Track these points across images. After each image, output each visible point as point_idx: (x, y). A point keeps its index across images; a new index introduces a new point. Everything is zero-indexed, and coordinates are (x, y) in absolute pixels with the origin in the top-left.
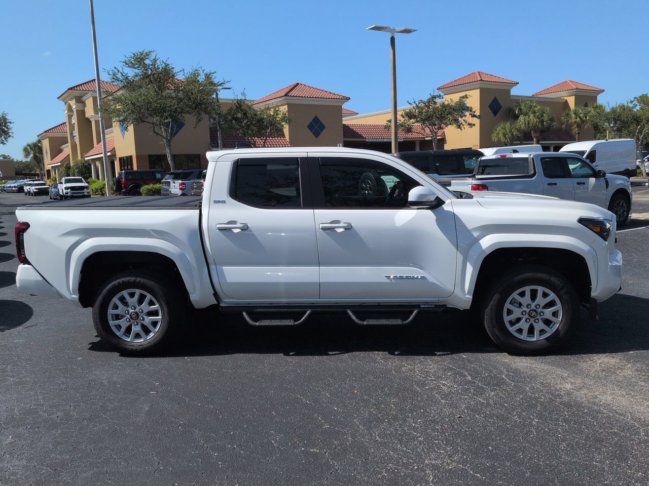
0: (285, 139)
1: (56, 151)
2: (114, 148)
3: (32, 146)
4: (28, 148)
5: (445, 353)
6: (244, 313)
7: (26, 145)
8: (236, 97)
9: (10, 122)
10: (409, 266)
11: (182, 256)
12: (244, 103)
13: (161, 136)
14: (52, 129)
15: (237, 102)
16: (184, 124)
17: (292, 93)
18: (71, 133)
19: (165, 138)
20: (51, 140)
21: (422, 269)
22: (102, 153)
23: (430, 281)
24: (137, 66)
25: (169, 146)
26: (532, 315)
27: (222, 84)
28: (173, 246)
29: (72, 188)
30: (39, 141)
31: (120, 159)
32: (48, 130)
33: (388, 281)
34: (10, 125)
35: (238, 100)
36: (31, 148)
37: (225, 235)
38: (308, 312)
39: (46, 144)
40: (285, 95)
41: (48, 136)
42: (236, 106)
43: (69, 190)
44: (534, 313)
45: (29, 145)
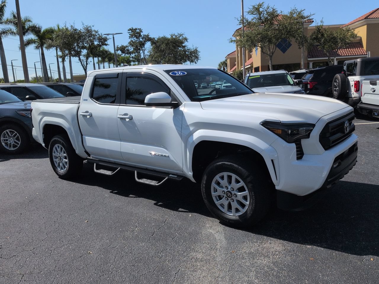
0: (363, 49)
1: (233, 65)
2: (253, 62)
3: (223, 63)
4: (221, 64)
5: (186, 210)
6: (95, 164)
7: (220, 63)
8: (317, 24)
9: (199, 52)
10: (161, 147)
11: (69, 129)
12: (322, 27)
13: (267, 54)
14: (232, 53)
15: (318, 27)
16: (291, 45)
17: (371, 17)
18: (238, 55)
19: (268, 55)
20: (231, 59)
21: (167, 150)
22: (242, 68)
23: (171, 159)
24: (255, 13)
25: (271, 60)
26: (228, 195)
27: (309, 16)
28: (67, 123)
29: (226, 86)
30: (226, 60)
31: (255, 68)
32: (230, 54)
33: (150, 155)
34: (199, 53)
35: (318, 26)
36: (222, 64)
37: (84, 118)
38: (119, 169)
39: (228, 62)
40: (366, 18)
41: (230, 57)
42: (317, 30)
43: (225, 87)
44: (229, 194)
45: (221, 63)
